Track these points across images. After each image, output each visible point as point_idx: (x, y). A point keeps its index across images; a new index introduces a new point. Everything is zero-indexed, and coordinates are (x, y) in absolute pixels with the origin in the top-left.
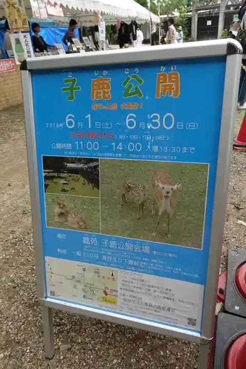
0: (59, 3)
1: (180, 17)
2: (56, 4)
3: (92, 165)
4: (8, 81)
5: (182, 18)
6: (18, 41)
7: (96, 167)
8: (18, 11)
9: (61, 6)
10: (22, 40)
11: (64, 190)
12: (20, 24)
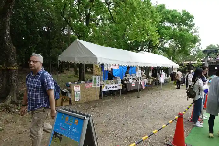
0: (117, 65)
1: (197, 64)
2: (116, 65)
3: (61, 136)
4: (90, 91)
5: (199, 65)
6: (95, 79)
7: (62, 137)
8: (98, 69)
9: (118, 65)
10: (97, 78)
11: (55, 141)
12: (98, 73)
